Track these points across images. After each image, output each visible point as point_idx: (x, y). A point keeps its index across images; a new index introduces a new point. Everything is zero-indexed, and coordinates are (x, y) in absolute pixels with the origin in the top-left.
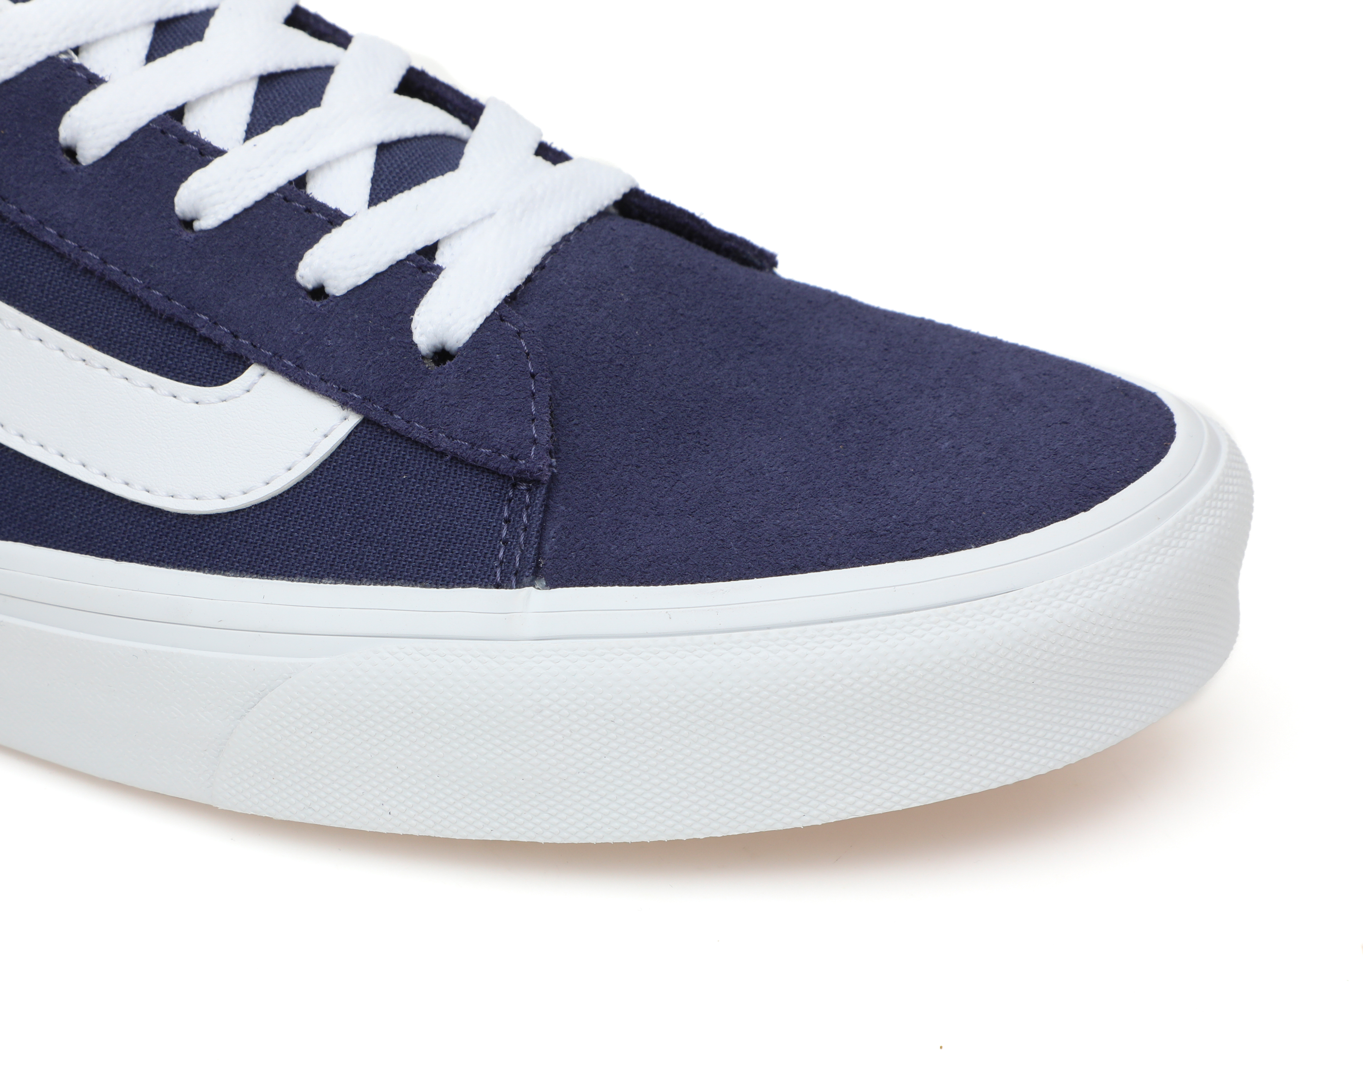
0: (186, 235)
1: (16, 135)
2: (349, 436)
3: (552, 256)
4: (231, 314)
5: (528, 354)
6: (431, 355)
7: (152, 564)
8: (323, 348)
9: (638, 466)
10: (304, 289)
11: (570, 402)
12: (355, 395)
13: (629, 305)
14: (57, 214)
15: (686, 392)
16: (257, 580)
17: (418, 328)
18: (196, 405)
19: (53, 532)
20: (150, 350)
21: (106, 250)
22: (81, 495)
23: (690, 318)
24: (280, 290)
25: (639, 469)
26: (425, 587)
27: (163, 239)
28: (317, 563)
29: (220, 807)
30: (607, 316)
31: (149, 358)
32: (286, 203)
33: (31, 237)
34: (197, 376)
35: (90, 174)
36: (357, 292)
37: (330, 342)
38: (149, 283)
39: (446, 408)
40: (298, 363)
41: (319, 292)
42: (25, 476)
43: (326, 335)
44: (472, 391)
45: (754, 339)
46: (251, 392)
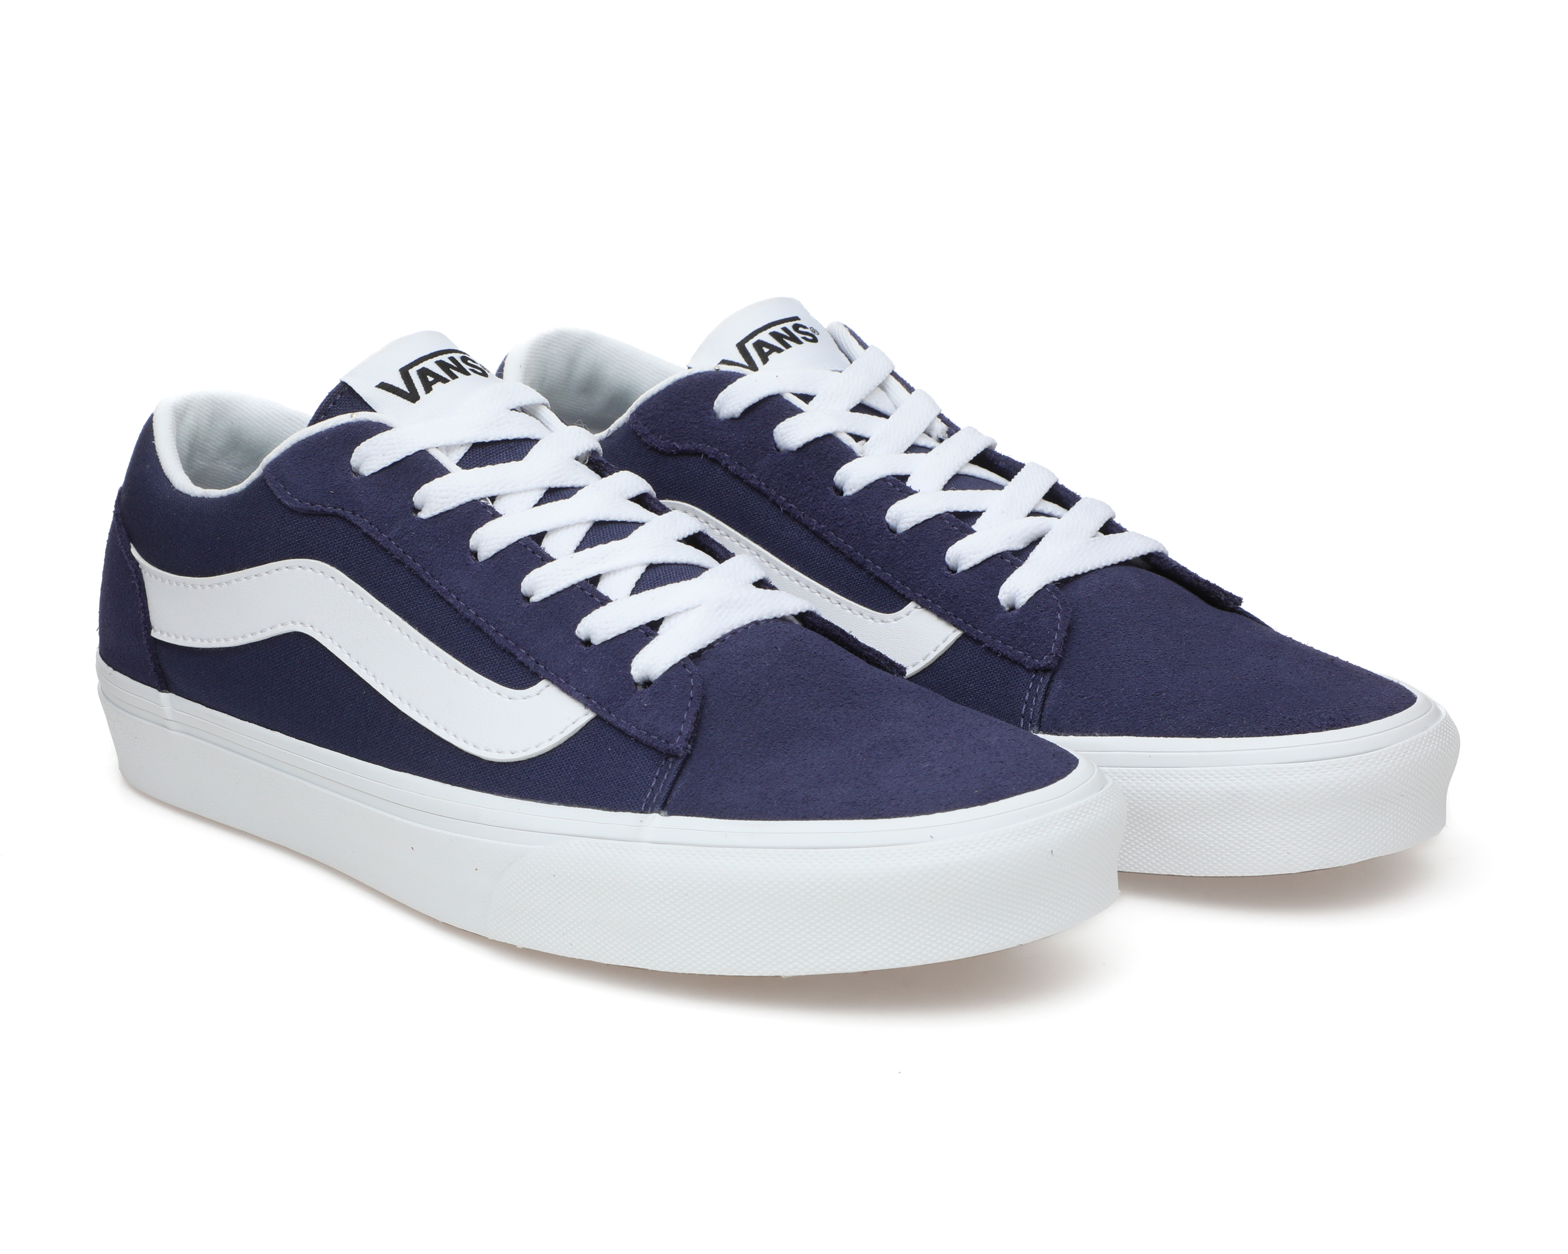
0: (525, 605)
1: (447, 542)
2: (587, 725)
3: (731, 635)
4: (537, 650)
5: (692, 687)
6: (642, 683)
7: (469, 789)
8: (581, 673)
9: (740, 755)
10: (580, 640)
11: (713, 716)
12: (593, 701)
13: (768, 668)
14: (458, 587)
15: (787, 720)
16: (520, 800)
17: (634, 666)
18: (510, 700)
19: (424, 768)
20: (492, 667)
21: (479, 609)
22: (442, 747)
23: (807, 681)
24: (566, 639)
25: (741, 757)
26: (605, 810)
27: (511, 605)
28: (553, 793)
29: (490, 938)
30: (752, 672)
31: (491, 671)
32: (581, 591)
33: (442, 598)
34: (514, 684)
35: (481, 567)
36: (606, 644)
37: (585, 670)
38: (497, 629)
39: (639, 712)
40: (567, 680)
41: (588, 643)
42: (416, 735)
43: (585, 666)
44: (655, 704)
45: (846, 699)
46: (540, 695)
